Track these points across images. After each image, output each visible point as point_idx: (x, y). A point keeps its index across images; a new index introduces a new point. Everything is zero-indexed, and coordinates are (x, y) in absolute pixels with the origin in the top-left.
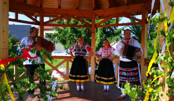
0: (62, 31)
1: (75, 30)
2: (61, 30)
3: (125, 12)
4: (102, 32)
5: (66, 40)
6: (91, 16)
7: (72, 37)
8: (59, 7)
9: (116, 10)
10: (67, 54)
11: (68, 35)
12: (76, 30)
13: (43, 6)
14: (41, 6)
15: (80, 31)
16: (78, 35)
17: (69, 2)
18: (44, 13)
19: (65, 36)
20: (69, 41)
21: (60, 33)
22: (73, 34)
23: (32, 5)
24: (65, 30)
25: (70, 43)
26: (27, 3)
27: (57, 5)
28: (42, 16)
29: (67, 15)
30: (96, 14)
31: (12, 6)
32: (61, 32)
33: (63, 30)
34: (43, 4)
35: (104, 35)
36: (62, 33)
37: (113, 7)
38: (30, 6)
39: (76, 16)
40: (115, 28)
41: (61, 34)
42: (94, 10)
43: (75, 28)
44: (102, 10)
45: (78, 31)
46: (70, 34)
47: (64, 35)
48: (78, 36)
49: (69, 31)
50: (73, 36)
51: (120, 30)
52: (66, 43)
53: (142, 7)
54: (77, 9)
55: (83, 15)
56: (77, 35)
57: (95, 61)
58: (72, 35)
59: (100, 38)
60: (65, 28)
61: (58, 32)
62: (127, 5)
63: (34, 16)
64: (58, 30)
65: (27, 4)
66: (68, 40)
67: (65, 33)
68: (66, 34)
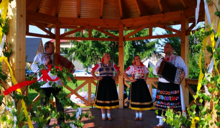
0: (81, 46)
1: (97, 43)
2: (80, 44)
3: (160, 22)
4: (131, 46)
5: (86, 57)
6: (118, 26)
7: (93, 52)
8: (79, 16)
9: (149, 19)
10: (86, 74)
11: (88, 50)
12: (99, 44)
13: (59, 16)
14: (57, 15)
15: (103, 45)
16: (101, 50)
17: (90, 10)
18: (61, 23)
19: (85, 51)
20: (90, 58)
21: (79, 47)
22: (95, 48)
23: (46, 14)
24: (85, 44)
25: (91, 60)
26: (40, 11)
27: (76, 13)
28: (58, 28)
29: (89, 25)
30: (124, 24)
33: (82, 44)
34: (59, 13)
36: (81, 47)
37: (144, 16)
38: (43, 16)
39: (99, 27)
40: (147, 41)
41: (80, 49)
42: (122, 19)
44: (132, 19)
45: (102, 45)
46: (91, 49)
47: (83, 51)
48: (102, 51)
49: (90, 45)
50: (95, 51)
51: (153, 43)
52: (86, 60)
53: (181, 15)
54: (101, 18)
55: (108, 25)
56: (99, 49)
57: (124, 82)
58: (93, 50)
59: (129, 54)
60: (84, 42)
61: (76, 47)
62: (163, 13)
63: (47, 27)
64: (76, 44)
65: (40, 13)
66: (89, 56)
67: (85, 47)
68: (86, 49)
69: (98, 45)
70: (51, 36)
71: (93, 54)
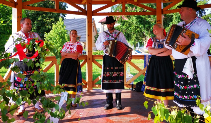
0: (126, 23)
1: (142, 20)
2: (124, 21)
5: (131, 35)
7: (138, 29)
11: (133, 27)
12: (143, 20)
15: (149, 21)
16: (146, 26)
19: (130, 29)
20: (135, 36)
21: (123, 25)
22: (140, 25)
24: (129, 21)
25: (136, 37)
28: (90, 3)
32: (124, 23)
33: (126, 21)
36: (125, 25)
41: (124, 27)
43: (141, 18)
45: (147, 21)
46: (136, 27)
47: (127, 28)
48: (147, 28)
49: (134, 22)
50: (140, 29)
52: (131, 38)
56: (144, 26)
58: (138, 27)
60: (129, 19)
61: (121, 24)
63: (82, 4)
64: (120, 22)
66: (134, 34)
67: (129, 25)
68: (131, 26)
69: (142, 22)
70: (83, 12)
71: (138, 31)
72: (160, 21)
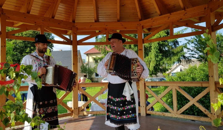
3: (181, 19)
4: (157, 51)
6: (137, 29)
9: (169, 17)
13: (76, 21)
14: (74, 21)
17: (108, 14)
18: (77, 29)
26: (55, 18)
28: (75, 34)
29: (106, 29)
30: (143, 26)
31: (35, 23)
34: (76, 19)
35: (161, 54)
37: (164, 14)
38: (59, 22)
39: (118, 31)
42: (140, 20)
44: (150, 19)
51: (181, 47)
53: (205, 9)
54: (119, 21)
55: (126, 28)
57: (145, 88)
59: (156, 59)
62: (184, 9)
70: (68, 42)
72: (141, 50)
